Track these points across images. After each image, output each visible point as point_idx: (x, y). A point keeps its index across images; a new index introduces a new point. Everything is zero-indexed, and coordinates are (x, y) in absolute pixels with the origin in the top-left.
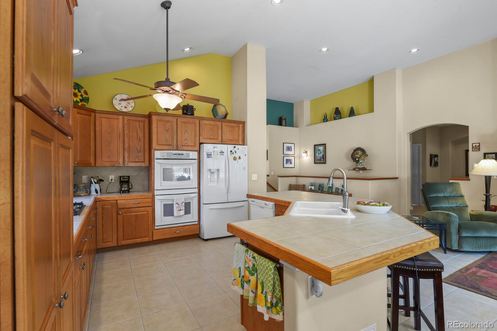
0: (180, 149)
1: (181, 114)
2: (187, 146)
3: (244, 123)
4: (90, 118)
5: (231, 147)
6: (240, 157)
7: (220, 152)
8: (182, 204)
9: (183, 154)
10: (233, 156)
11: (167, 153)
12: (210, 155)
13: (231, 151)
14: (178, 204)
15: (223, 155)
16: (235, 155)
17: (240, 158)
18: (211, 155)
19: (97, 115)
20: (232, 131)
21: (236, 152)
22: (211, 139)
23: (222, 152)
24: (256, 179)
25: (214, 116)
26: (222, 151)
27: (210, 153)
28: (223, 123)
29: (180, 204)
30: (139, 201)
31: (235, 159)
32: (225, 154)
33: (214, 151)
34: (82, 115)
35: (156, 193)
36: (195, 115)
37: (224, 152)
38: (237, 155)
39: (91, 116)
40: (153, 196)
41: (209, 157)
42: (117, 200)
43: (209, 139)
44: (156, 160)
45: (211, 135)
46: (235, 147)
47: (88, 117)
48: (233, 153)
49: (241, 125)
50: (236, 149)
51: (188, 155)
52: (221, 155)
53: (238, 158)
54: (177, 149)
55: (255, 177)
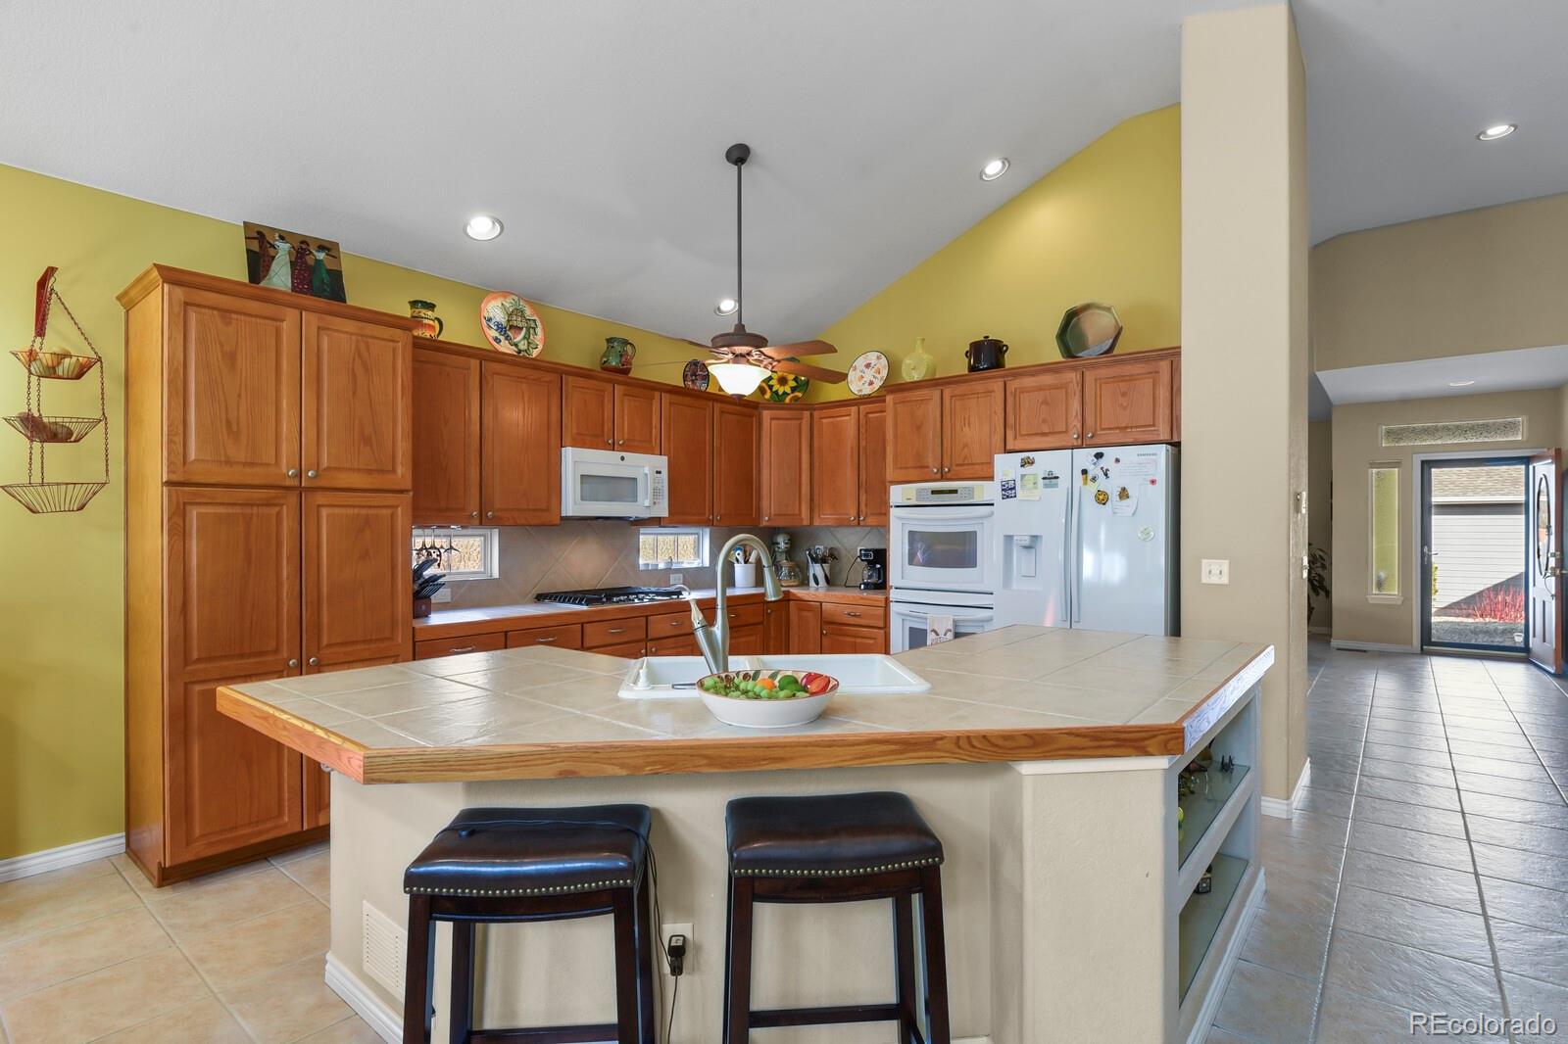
0: (949, 476)
1: (967, 372)
2: (968, 464)
3: (1173, 355)
4: (800, 424)
5: (1084, 457)
6: (1124, 489)
7: (1044, 478)
8: (945, 635)
9: (955, 491)
10: (1092, 488)
11: (917, 490)
12: (1011, 489)
13: (1085, 472)
14: (937, 635)
15: (1056, 486)
16: (1102, 484)
17: (1124, 494)
18: (1014, 488)
19: (816, 414)
20: (1124, 394)
21: (1106, 475)
22: (1044, 434)
23: (1051, 478)
24: (1225, 580)
25: (1068, 352)
26: (1051, 472)
27: (1011, 484)
28: (1087, 374)
29: (941, 632)
30: (859, 610)
31: (1102, 498)
32: (1064, 483)
33: (1023, 476)
34: (781, 422)
35: (894, 595)
36: (1007, 366)
37: (1057, 478)
38: (1111, 487)
39: (801, 419)
40: (887, 601)
41: (1008, 497)
42: (821, 603)
43: (1036, 434)
44: (893, 512)
45: (1044, 421)
46: (1099, 456)
47: (794, 422)
48: (1094, 479)
49: (1165, 365)
50: (1103, 463)
51: (971, 490)
52: (1046, 486)
53: (1114, 494)
54: (943, 478)
55: (1216, 571)
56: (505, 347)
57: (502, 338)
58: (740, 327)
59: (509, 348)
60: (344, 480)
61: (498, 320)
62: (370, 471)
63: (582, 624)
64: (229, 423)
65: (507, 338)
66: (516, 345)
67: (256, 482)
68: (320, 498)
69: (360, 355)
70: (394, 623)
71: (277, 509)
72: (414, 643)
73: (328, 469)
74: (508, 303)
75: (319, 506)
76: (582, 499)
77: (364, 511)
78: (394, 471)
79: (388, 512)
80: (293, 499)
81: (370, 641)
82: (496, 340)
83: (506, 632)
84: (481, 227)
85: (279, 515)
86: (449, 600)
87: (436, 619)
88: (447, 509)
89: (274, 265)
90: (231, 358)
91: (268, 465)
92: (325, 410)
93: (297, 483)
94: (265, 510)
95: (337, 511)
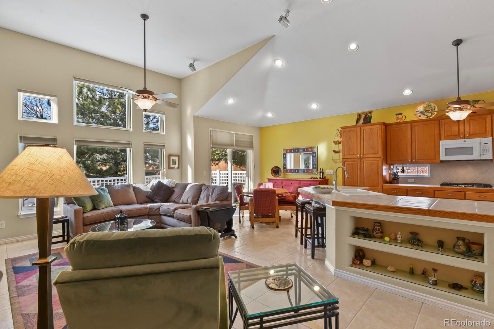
56: (423, 117)
57: (422, 115)
58: (459, 98)
59: (424, 117)
60: (368, 156)
61: (421, 110)
62: (373, 154)
63: (434, 191)
64: (350, 149)
65: (424, 114)
66: (427, 116)
67: (354, 157)
68: (364, 160)
69: (371, 132)
70: (378, 183)
71: (356, 162)
72: (383, 188)
73: (366, 154)
74: (425, 105)
75: (364, 161)
76: (446, 155)
77: (372, 162)
78: (378, 153)
79: (377, 161)
80: (359, 160)
81: (374, 186)
82: (420, 116)
83: (407, 190)
84: (407, 92)
85: (357, 163)
86: (414, 182)
87: (399, 185)
88: (402, 160)
89: (361, 120)
90: (350, 138)
91: (356, 155)
92: (365, 144)
93: (360, 157)
94: (355, 162)
95: (367, 162)
